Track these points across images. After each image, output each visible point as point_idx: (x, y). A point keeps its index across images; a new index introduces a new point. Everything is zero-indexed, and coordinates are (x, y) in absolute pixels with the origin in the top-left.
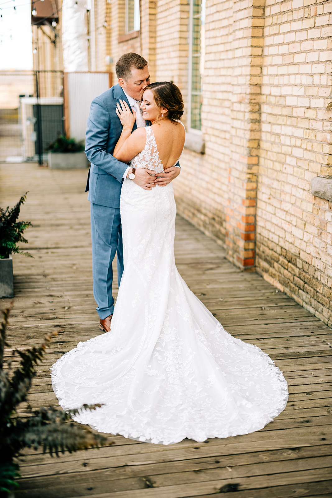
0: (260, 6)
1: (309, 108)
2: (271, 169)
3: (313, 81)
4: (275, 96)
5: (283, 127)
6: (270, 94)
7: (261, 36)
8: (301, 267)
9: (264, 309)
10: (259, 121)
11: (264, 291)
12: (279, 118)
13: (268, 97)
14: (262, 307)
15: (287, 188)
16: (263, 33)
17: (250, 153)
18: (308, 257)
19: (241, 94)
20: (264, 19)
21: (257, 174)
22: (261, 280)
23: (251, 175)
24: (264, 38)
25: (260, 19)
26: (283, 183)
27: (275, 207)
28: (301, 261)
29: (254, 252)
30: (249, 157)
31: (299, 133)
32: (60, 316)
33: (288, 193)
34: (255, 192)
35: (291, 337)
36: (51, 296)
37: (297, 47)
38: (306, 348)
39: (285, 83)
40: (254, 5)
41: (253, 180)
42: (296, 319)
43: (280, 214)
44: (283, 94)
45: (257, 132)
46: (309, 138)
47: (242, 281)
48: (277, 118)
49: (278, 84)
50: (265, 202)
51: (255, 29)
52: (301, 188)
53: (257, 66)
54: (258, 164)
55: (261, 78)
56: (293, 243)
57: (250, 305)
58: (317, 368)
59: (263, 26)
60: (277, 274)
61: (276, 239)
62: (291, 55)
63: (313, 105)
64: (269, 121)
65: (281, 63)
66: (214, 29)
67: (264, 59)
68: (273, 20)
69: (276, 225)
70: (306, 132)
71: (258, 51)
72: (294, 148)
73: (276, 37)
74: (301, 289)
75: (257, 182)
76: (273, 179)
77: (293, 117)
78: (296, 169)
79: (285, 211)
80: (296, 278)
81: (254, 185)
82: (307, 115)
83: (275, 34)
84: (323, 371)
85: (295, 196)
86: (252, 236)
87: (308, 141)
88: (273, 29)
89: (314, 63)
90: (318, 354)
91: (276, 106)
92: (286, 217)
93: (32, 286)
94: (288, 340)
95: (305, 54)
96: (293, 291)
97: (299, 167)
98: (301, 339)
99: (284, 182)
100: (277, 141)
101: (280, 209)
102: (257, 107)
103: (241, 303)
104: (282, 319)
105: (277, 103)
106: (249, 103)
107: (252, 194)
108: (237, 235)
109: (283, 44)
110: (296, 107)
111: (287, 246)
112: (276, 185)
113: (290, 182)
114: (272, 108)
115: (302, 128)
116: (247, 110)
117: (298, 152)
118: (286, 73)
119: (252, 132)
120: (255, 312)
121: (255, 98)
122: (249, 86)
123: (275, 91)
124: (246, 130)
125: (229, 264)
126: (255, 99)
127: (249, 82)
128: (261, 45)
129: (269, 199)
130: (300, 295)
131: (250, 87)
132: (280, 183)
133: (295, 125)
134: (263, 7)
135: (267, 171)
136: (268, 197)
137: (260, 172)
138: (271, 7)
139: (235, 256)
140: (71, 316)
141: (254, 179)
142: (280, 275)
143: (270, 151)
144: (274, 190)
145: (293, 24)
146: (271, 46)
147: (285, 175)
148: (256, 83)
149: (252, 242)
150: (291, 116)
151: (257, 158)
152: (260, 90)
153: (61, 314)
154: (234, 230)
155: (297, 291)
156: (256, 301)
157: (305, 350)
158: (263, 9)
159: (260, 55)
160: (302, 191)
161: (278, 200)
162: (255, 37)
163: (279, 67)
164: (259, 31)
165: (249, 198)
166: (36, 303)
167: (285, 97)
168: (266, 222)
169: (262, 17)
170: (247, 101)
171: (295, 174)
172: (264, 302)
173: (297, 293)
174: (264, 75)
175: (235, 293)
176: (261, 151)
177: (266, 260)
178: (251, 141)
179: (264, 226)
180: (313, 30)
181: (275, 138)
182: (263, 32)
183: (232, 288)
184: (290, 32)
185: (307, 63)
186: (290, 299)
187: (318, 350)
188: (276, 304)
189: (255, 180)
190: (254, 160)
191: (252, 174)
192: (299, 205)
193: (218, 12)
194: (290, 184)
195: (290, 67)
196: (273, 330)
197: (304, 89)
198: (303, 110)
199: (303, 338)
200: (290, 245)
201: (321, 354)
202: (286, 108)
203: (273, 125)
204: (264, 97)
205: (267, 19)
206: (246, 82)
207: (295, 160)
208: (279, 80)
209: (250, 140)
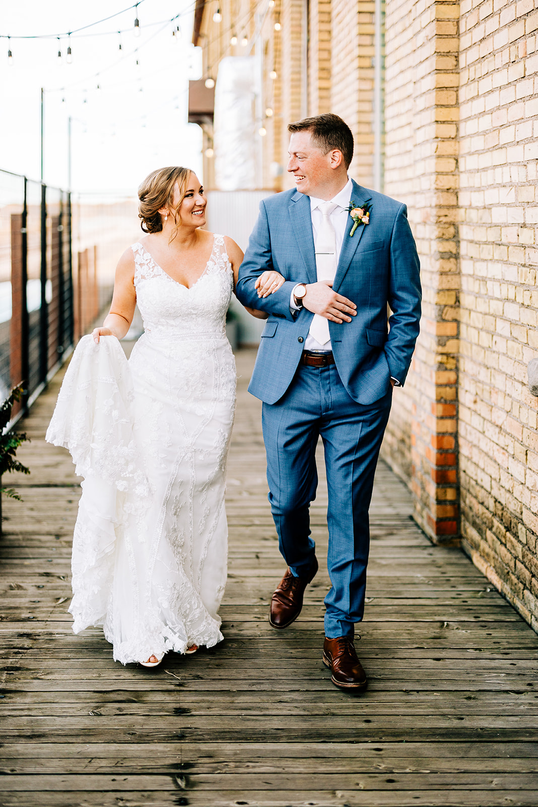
0: (450, 52)
1: (524, 226)
2: (476, 344)
3: (527, 176)
4: (477, 208)
5: (490, 264)
6: (471, 205)
7: (454, 103)
8: (524, 541)
9: (448, 625)
10: (457, 257)
11: (461, 588)
12: (483, 249)
13: (468, 211)
14: (443, 622)
15: (499, 382)
16: (457, 99)
17: (441, 316)
18: (534, 521)
19: (425, 207)
20: (459, 73)
21: (456, 355)
22: (465, 565)
23: (445, 357)
24: (459, 108)
25: (451, 74)
26: (493, 370)
27: (484, 419)
28: (524, 529)
29: (456, 506)
30: (438, 322)
31: (512, 274)
32: (41, 616)
33: (501, 391)
34: (454, 390)
35: (479, 691)
36: (47, 575)
37: (503, 117)
38: (503, 720)
39: (490, 183)
40: (438, 51)
41: (449, 366)
42: (507, 651)
43: (492, 432)
44: (487, 203)
45: (453, 277)
46: (525, 283)
47: (425, 565)
48: (481, 249)
49: (479, 186)
50: (469, 408)
51: (441, 92)
52: (518, 381)
53: (449, 156)
54: (457, 337)
55: (457, 177)
56: (511, 490)
57: (421, 615)
58: (508, 769)
59: (458, 87)
60: (492, 553)
61: (486, 484)
62: (496, 132)
63: (529, 221)
64: (471, 255)
65: (483, 148)
66: (398, 102)
67: (461, 143)
68: (470, 74)
69: (487, 454)
70: (522, 270)
71: (450, 131)
72: (507, 304)
73: (475, 102)
74: (527, 588)
75: (457, 369)
76: (480, 364)
77: (502, 244)
78: (510, 343)
79: (497, 426)
80: (519, 565)
81: (452, 376)
82: (522, 240)
83: (473, 98)
84: (522, 778)
85: (511, 397)
86: (451, 475)
87: (525, 288)
88: (470, 90)
89: (527, 142)
90: (523, 736)
91: (480, 226)
92: (498, 439)
93: (27, 554)
94: (469, 698)
95: (513, 126)
96: (515, 591)
97: (515, 339)
98: (501, 698)
99: (495, 369)
100: (483, 291)
101: (490, 422)
102: (452, 230)
103: (405, 609)
104: (476, 649)
105: (479, 222)
106: (437, 223)
107: (448, 392)
108: (427, 473)
109: (483, 113)
110: (506, 226)
111: (503, 498)
112: (483, 375)
113: (503, 370)
114: (473, 230)
115: (515, 264)
116: (433, 237)
117: (512, 311)
118: (490, 165)
119: (444, 277)
120: (425, 631)
121: (447, 214)
122: (435, 193)
123: (477, 199)
124: (432, 272)
125: (415, 529)
126: (446, 216)
127: (434, 186)
128: (453, 120)
129: (475, 402)
130: (526, 602)
131: (436, 195)
132: (489, 370)
133: (505, 259)
134: (456, 54)
135: (471, 348)
136: (472, 398)
137: (461, 350)
138: (466, 53)
139: (424, 514)
140: (61, 617)
141: (451, 364)
142: (496, 557)
143: (474, 311)
144: (480, 385)
145: (497, 75)
146: (469, 120)
147: (496, 356)
148: (448, 187)
149: (451, 487)
150: (500, 243)
151: (454, 325)
152: (455, 198)
153: (43, 612)
154: (422, 462)
155: (521, 592)
156: (436, 608)
157: (499, 724)
158: (456, 57)
159: (453, 136)
160: (520, 385)
161: (487, 403)
162: (442, 106)
163: (481, 156)
164: (450, 96)
165: (442, 400)
166: (11, 588)
167: (490, 209)
168: (471, 447)
169: (453, 71)
170: (433, 219)
171: (510, 354)
172: (451, 610)
173: (521, 596)
174: (462, 172)
175: (401, 588)
176: (462, 311)
177: (474, 524)
178: (441, 293)
179: (470, 456)
180: (524, 82)
181: (480, 285)
182: (457, 96)
183: (398, 578)
184: (492, 91)
185: (518, 142)
186: (511, 608)
187: (529, 726)
188: (475, 617)
189: (453, 367)
190: (450, 329)
191: (447, 355)
192: (517, 414)
193: (402, 72)
194: (503, 373)
195: (496, 153)
196: (446, 673)
197: (515, 190)
198: (515, 229)
199: (505, 695)
200: (508, 495)
201: (531, 736)
202: (492, 228)
203: (477, 261)
204: (462, 211)
205: (462, 74)
206: (431, 185)
207: (507, 324)
208: (481, 179)
209: (440, 291)
